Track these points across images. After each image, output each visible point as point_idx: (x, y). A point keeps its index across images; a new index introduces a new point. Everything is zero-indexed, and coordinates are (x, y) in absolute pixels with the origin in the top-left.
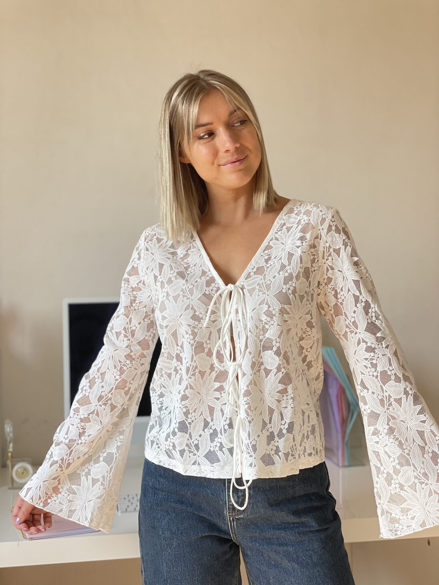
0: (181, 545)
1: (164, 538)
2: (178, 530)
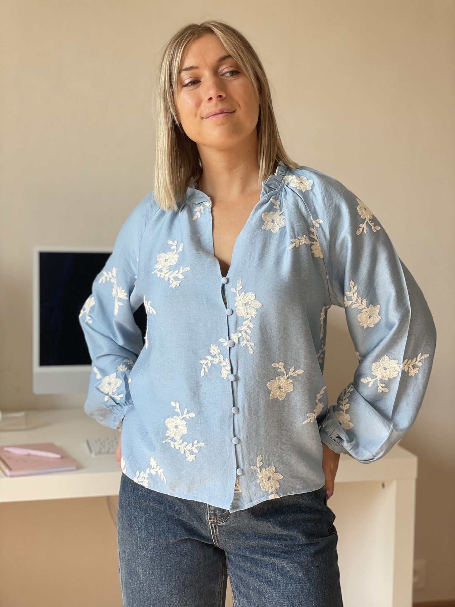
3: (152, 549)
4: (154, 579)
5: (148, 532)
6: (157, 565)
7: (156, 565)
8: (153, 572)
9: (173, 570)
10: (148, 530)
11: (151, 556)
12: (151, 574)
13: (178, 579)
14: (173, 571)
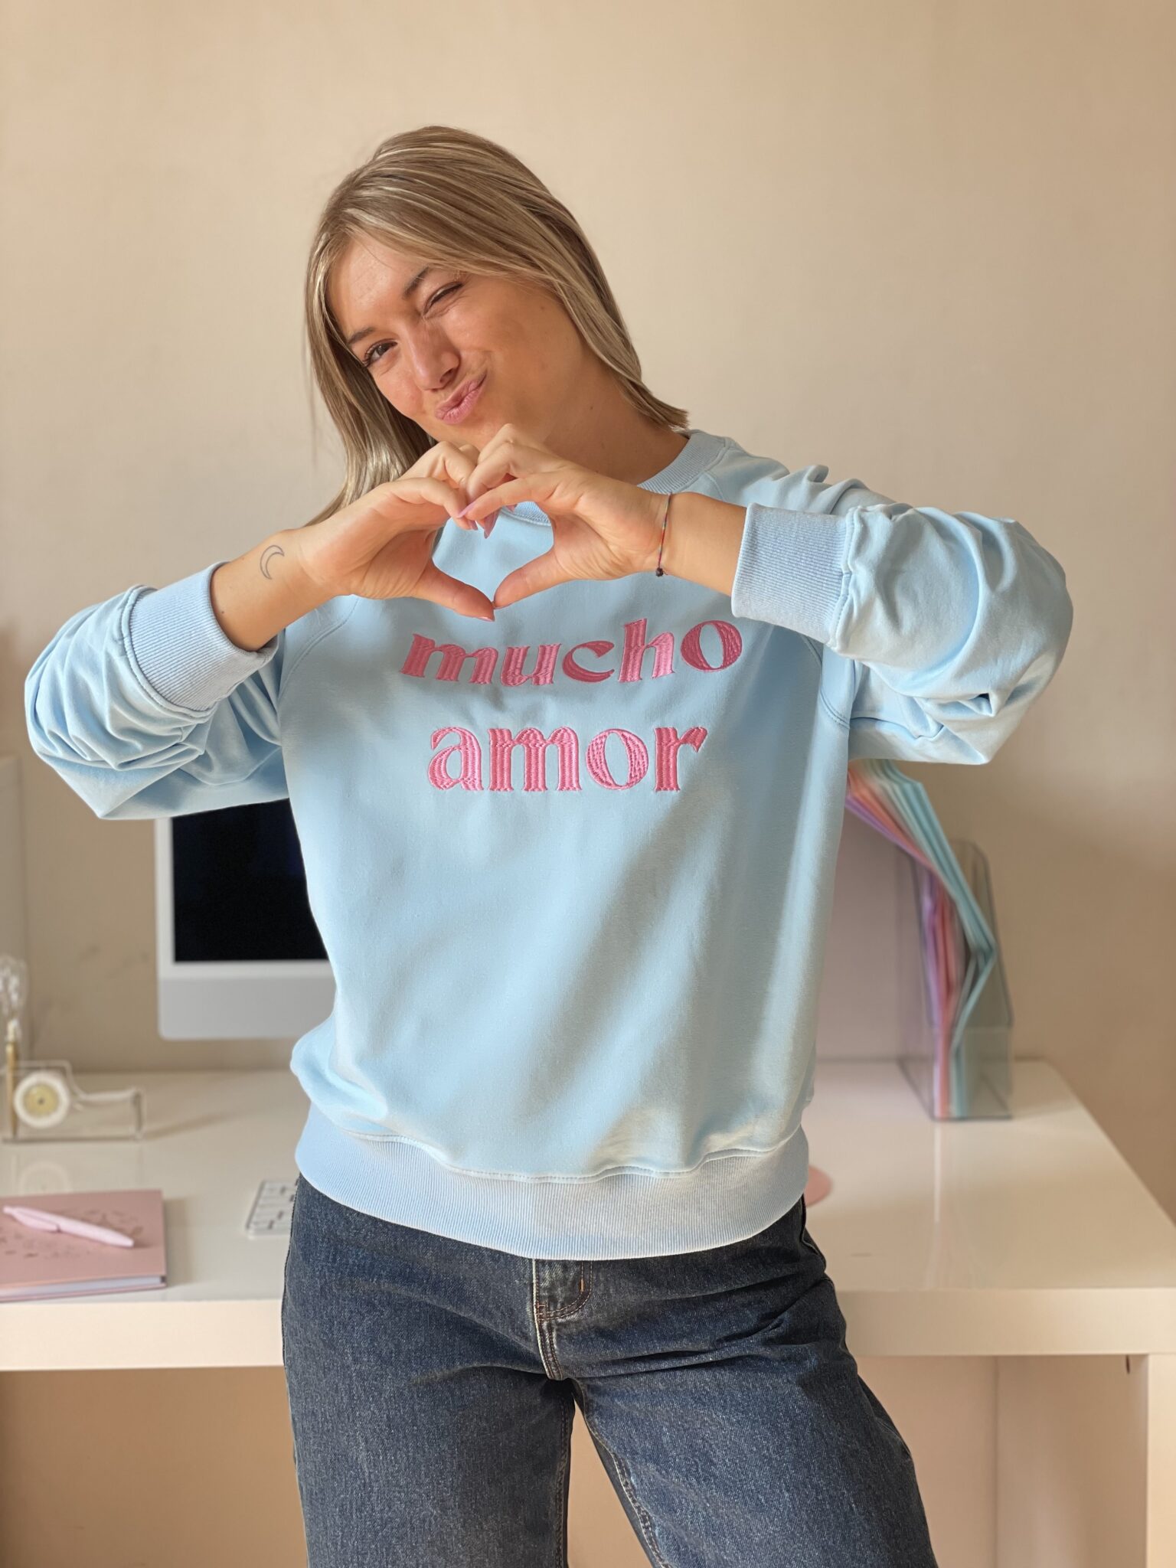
0: (406, 1392)
1: (360, 1374)
2: (399, 1352)
3: (391, 1397)
4: (398, 1471)
5: (380, 1356)
6: (405, 1437)
7: (403, 1438)
8: (395, 1455)
9: (445, 1447)
10: (378, 1352)
11: (388, 1417)
12: (391, 1461)
13: (459, 1469)
14: (446, 1449)
